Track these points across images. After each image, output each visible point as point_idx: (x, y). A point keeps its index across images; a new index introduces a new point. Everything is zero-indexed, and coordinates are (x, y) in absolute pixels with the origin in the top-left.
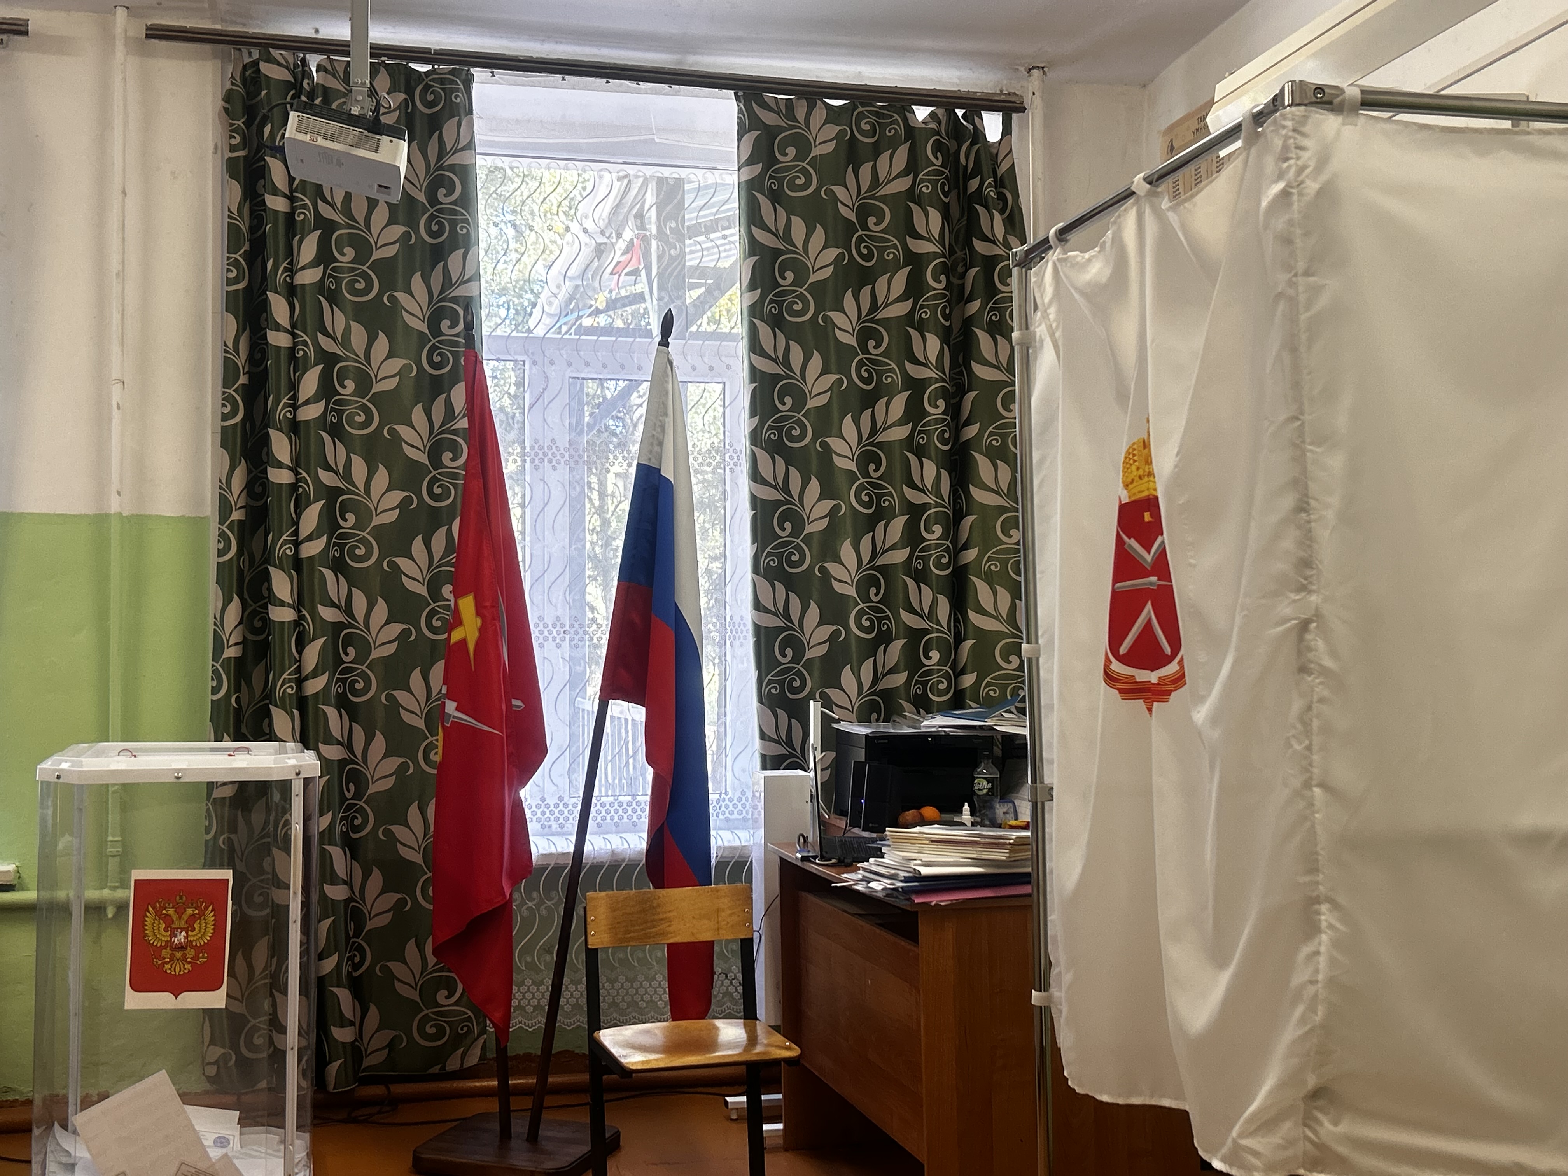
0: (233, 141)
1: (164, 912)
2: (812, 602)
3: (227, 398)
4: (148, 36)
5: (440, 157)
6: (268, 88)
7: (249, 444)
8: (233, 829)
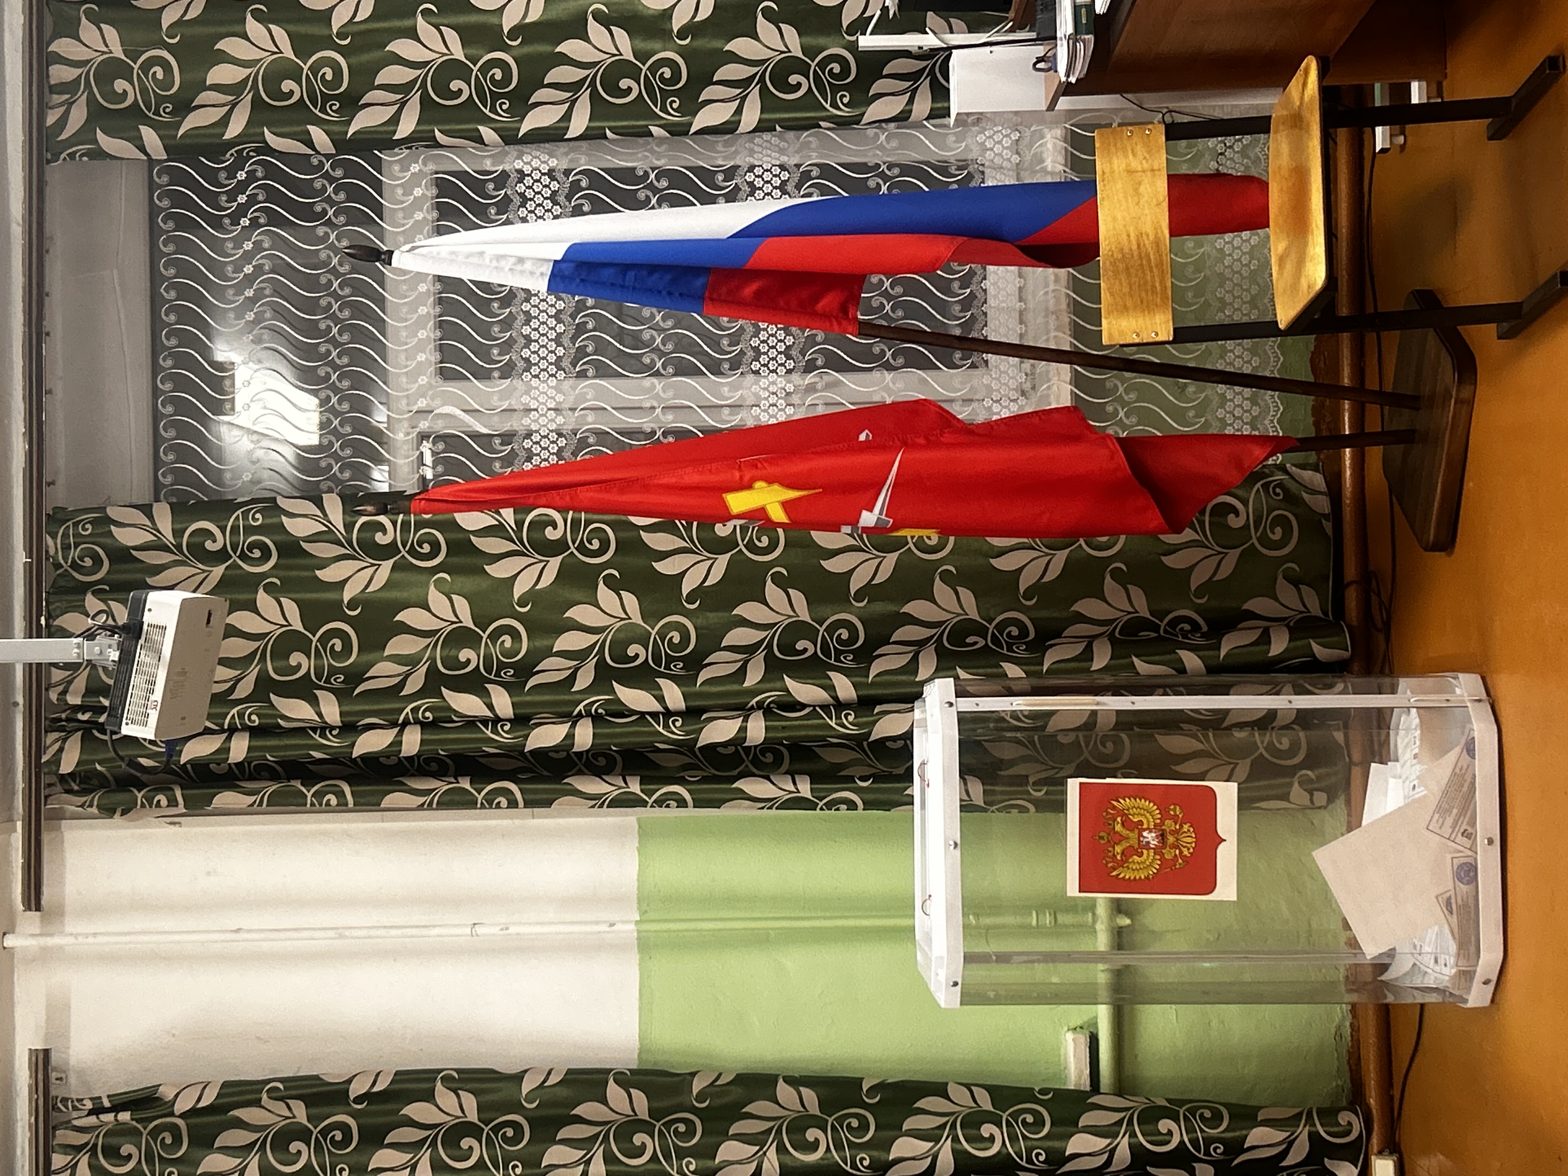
0: (164, 802)
1: (1119, 857)
2: (726, 48)
3: (490, 802)
4: (38, 908)
5: (165, 548)
6: (93, 762)
7: (546, 773)
8: (1022, 780)
